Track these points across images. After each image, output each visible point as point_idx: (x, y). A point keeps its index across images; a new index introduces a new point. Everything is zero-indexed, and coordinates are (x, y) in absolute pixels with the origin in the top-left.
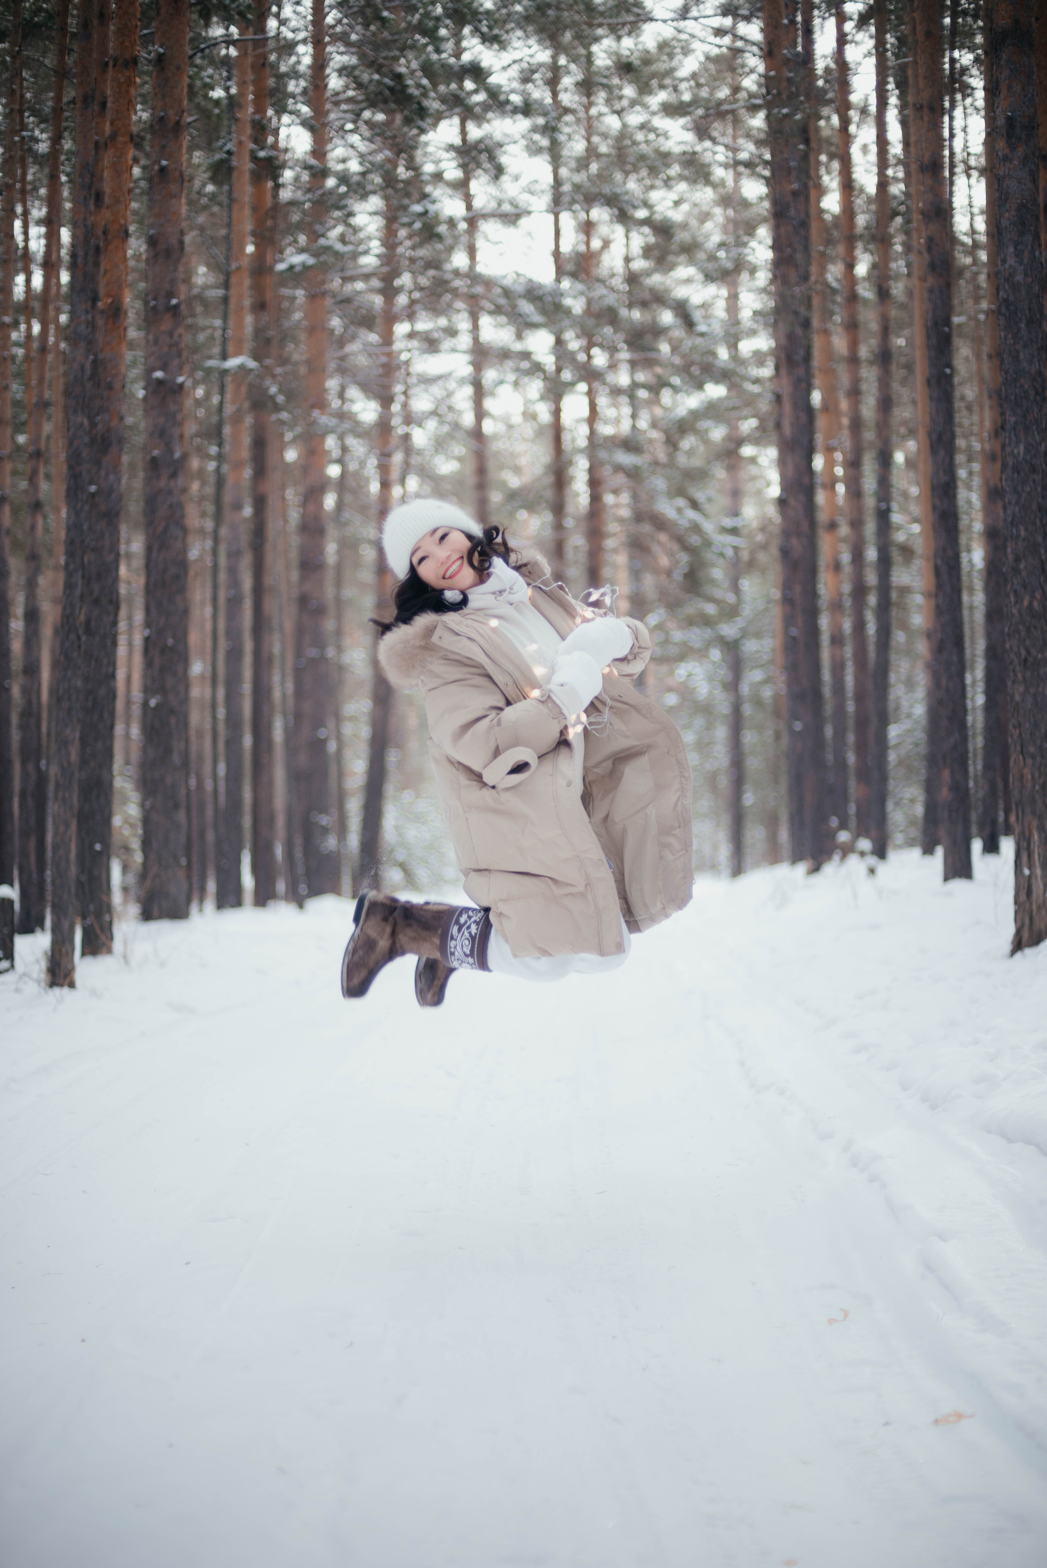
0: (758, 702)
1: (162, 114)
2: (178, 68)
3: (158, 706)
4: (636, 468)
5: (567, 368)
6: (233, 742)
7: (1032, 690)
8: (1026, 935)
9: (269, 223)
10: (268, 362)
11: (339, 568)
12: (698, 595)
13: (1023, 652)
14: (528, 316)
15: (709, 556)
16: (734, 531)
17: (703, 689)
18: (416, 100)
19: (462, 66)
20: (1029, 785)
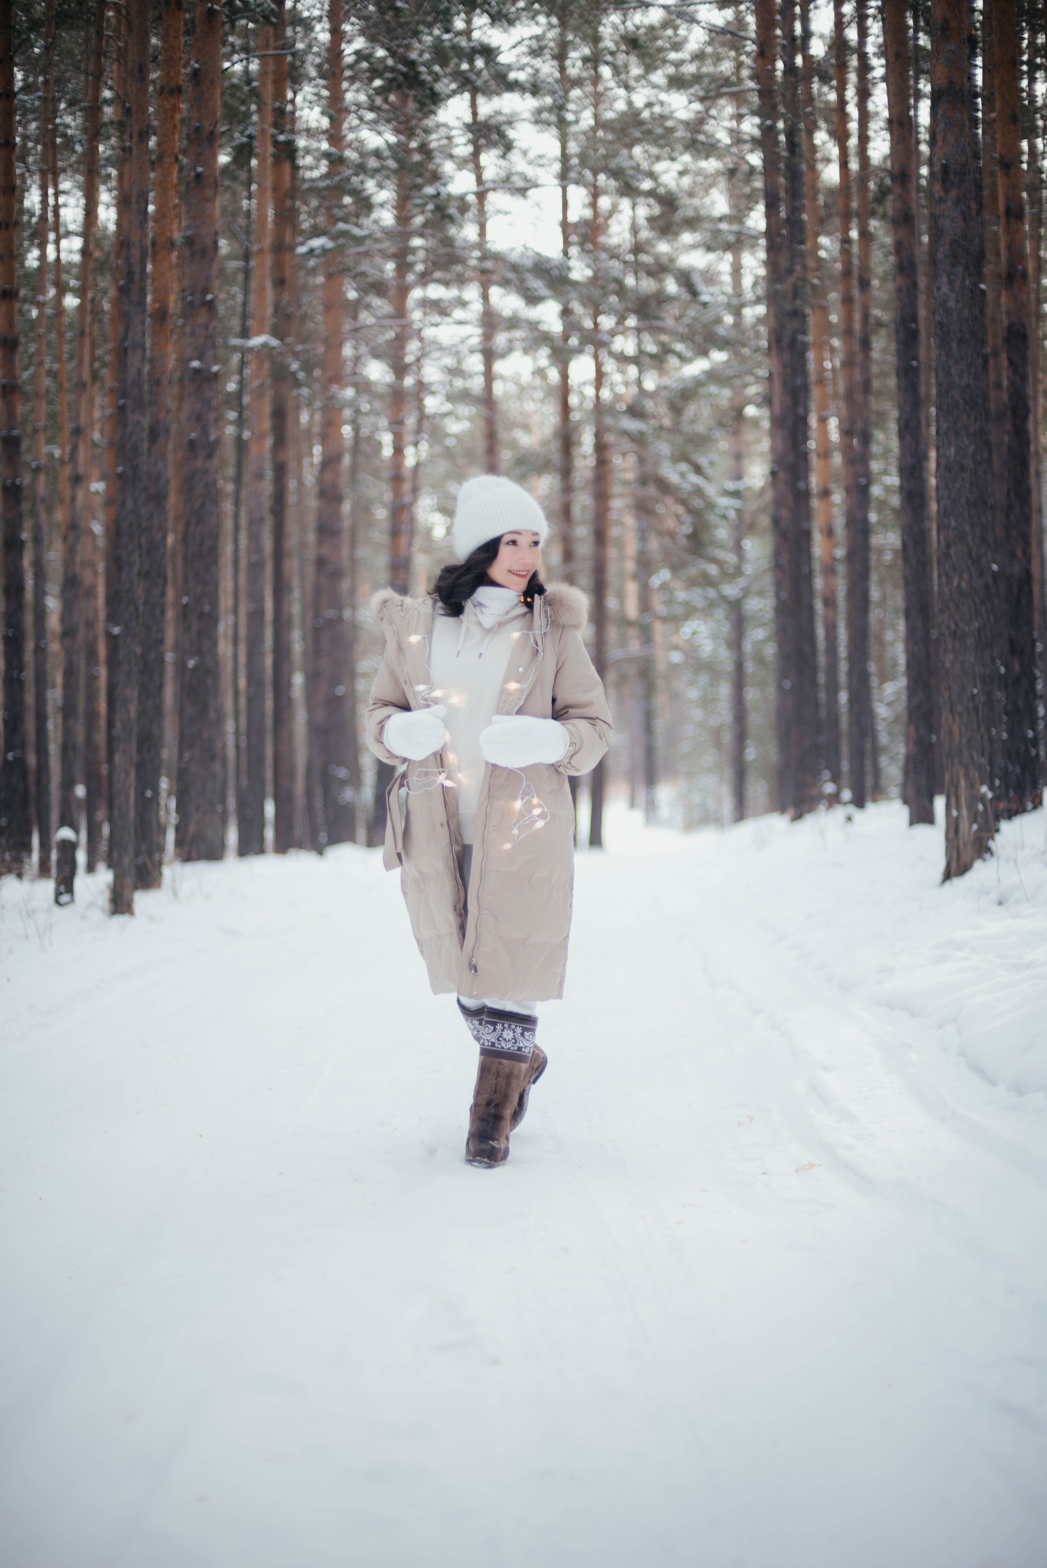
0: (760, 660)
1: (198, 124)
2: (212, 82)
3: (196, 668)
4: (641, 433)
5: (575, 335)
6: (254, 700)
7: (960, 658)
8: (954, 866)
9: (288, 203)
10: (290, 340)
11: (354, 530)
12: (701, 556)
13: (953, 626)
14: (536, 290)
15: (713, 518)
16: (736, 494)
17: (707, 647)
18: (429, 86)
19: (473, 48)
20: (957, 738)
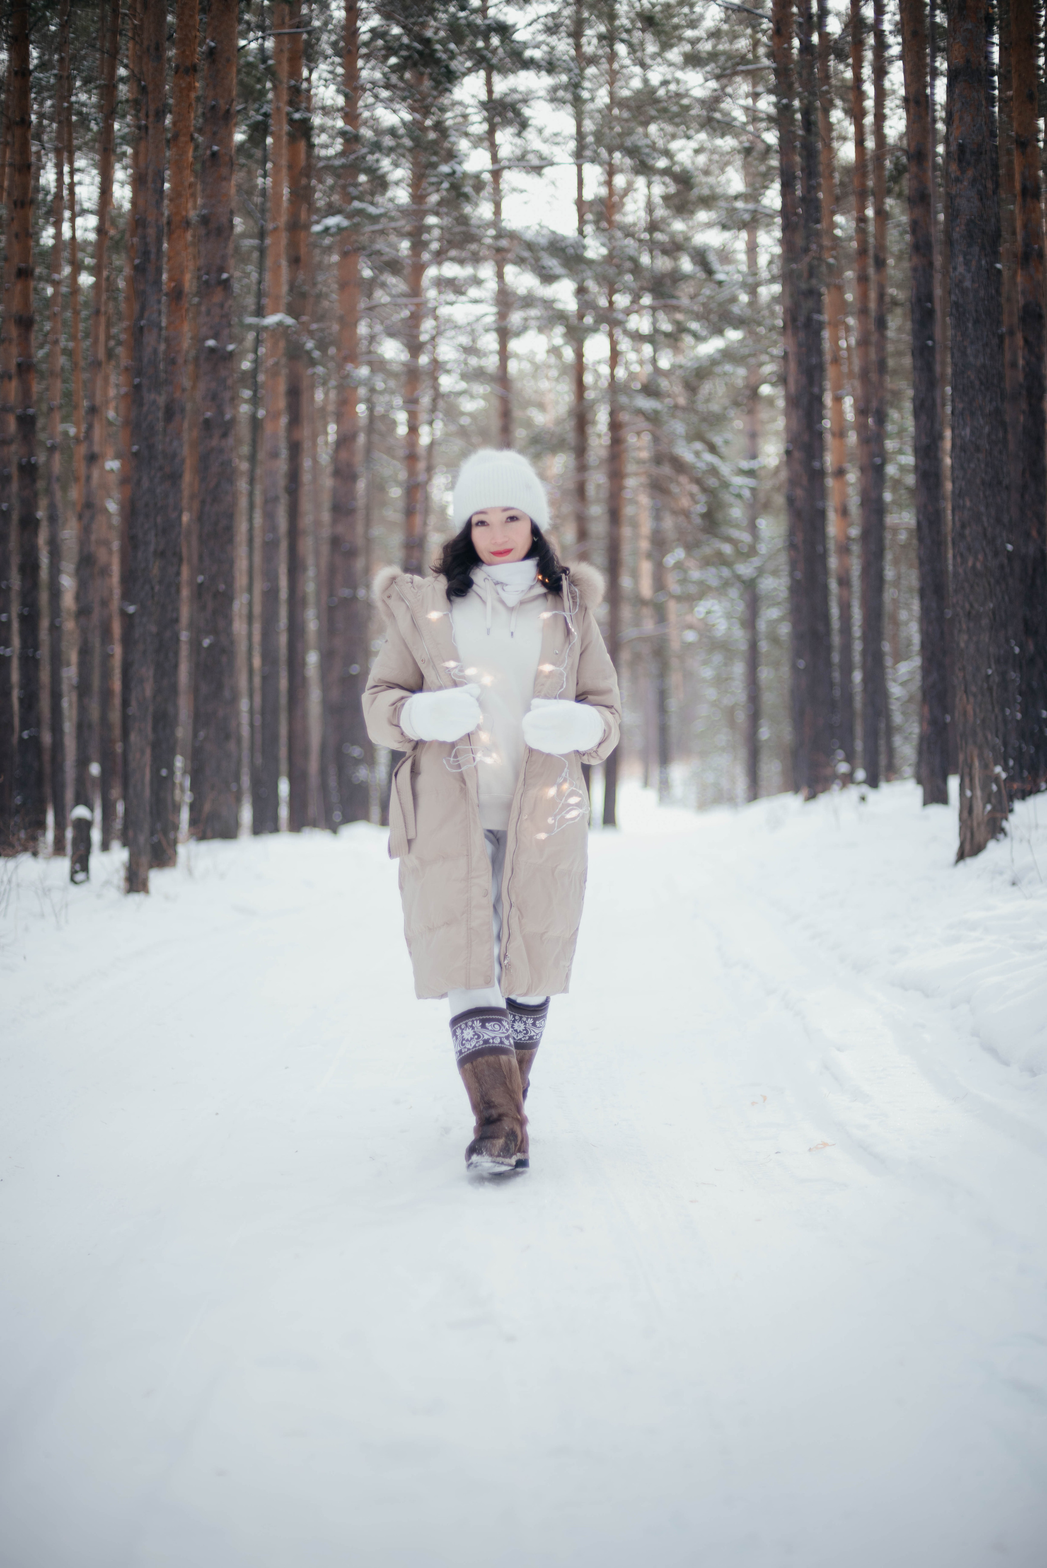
0: (774, 640)
1: (213, 103)
2: (228, 60)
3: (211, 646)
4: (656, 412)
5: (589, 314)
6: (269, 679)
7: (975, 639)
8: (967, 847)
9: (304, 181)
10: (305, 318)
11: (368, 508)
12: (716, 535)
13: (967, 606)
14: (551, 268)
15: (727, 498)
16: (751, 473)
17: (721, 627)
18: (444, 64)
19: (489, 26)
20: (971, 719)
